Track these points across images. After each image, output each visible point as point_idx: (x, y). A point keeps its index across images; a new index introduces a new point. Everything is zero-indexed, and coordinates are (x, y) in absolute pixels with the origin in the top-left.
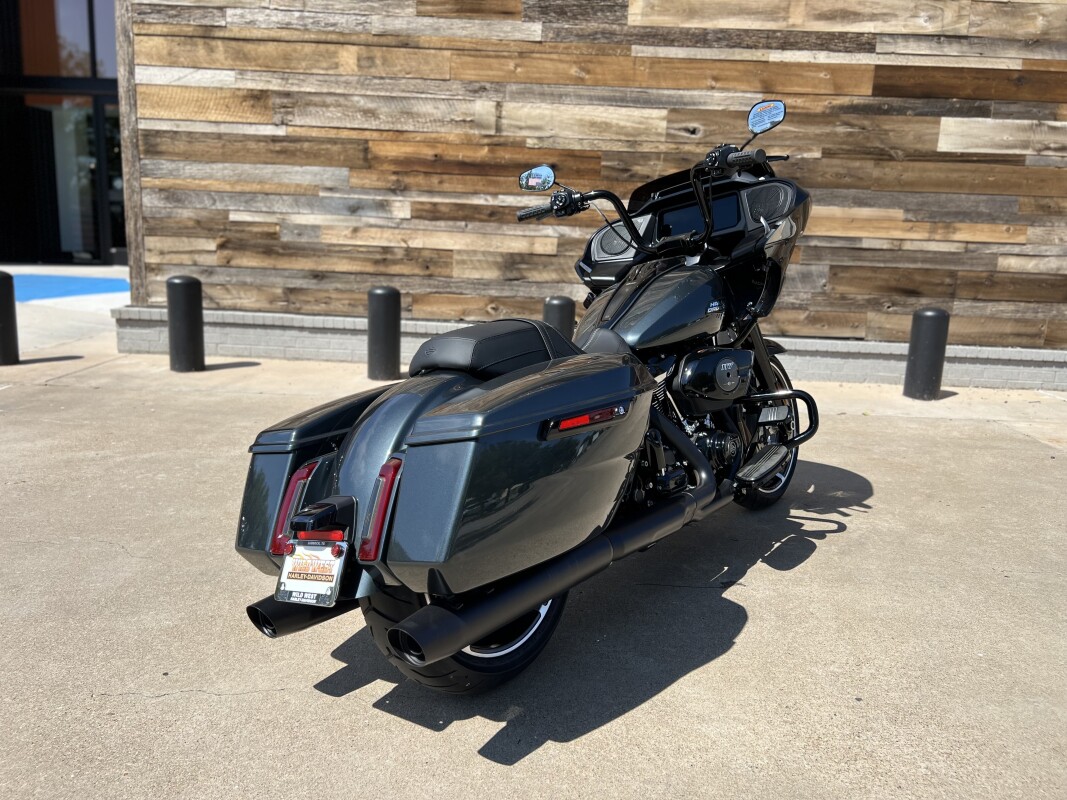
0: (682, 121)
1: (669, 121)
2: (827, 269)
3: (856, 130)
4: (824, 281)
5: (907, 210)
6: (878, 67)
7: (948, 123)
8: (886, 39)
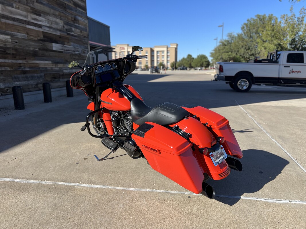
0: (14, 40)
1: (12, 40)
2: (43, 75)
3: (42, 45)
4: (43, 77)
5: (52, 62)
6: (43, 32)
7: (54, 44)
8: (43, 26)
